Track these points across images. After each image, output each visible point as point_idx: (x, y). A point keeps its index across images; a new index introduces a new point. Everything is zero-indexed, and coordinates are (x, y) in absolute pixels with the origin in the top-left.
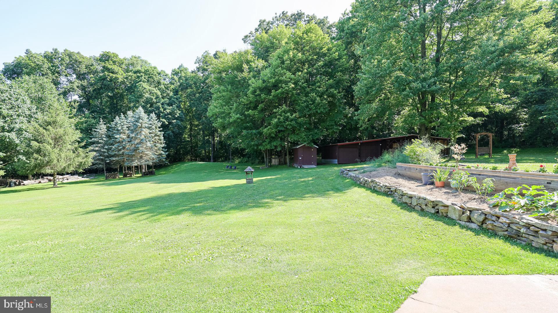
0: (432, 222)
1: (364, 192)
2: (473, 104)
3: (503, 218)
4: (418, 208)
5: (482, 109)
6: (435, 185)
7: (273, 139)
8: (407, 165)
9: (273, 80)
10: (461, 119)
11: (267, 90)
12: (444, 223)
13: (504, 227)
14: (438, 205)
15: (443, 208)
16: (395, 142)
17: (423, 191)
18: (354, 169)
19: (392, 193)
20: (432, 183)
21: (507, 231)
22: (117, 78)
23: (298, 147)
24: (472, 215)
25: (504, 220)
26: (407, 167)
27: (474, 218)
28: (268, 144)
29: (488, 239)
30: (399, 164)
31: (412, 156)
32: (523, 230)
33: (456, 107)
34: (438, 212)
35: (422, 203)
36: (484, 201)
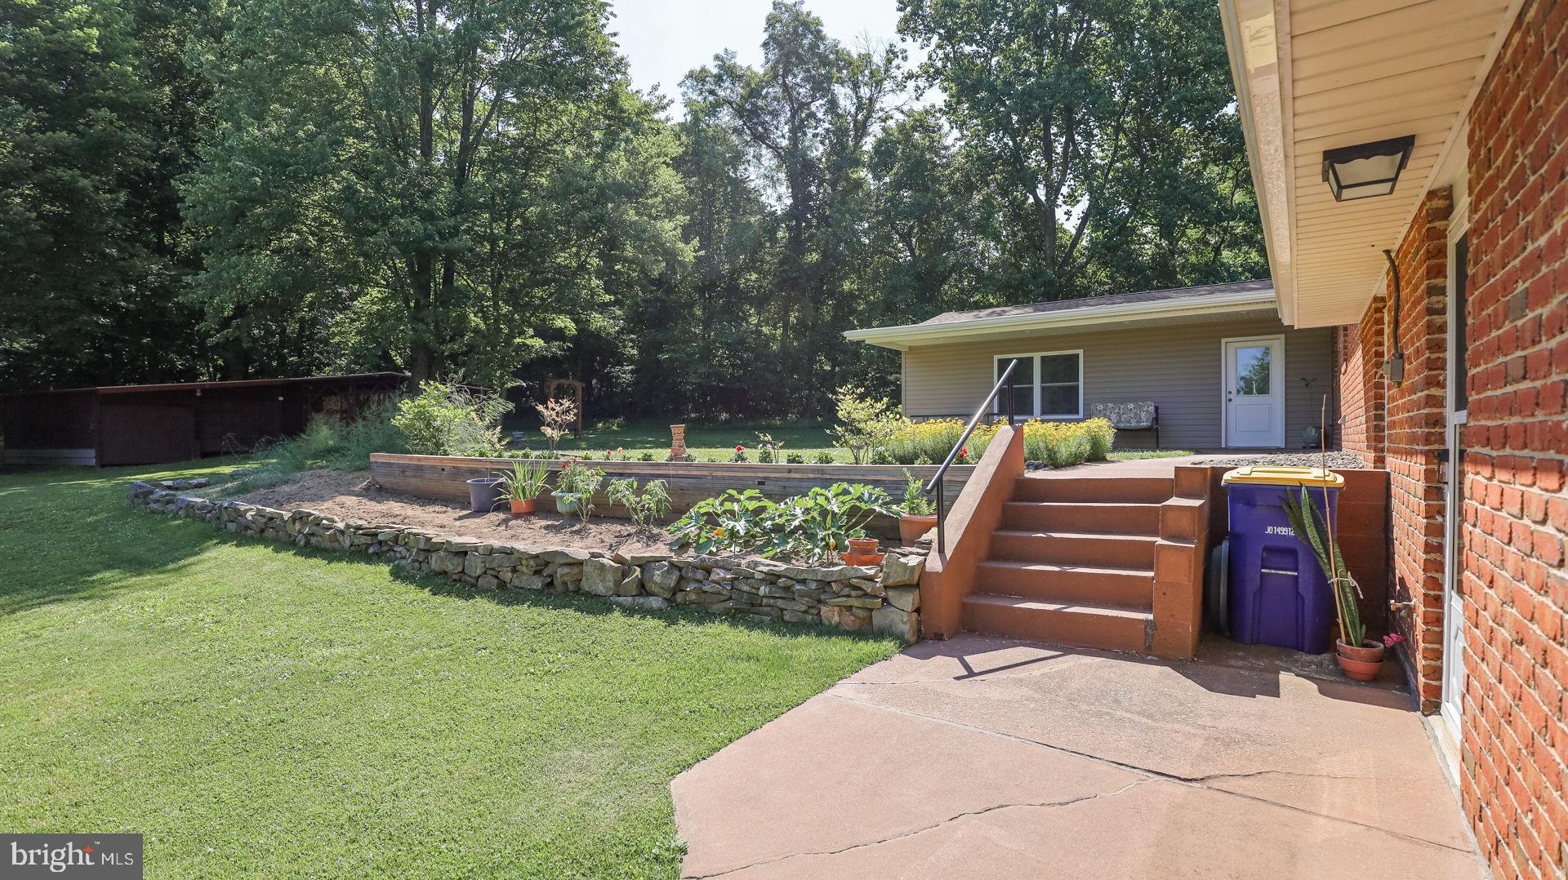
0: (546, 615)
1: (272, 560)
2: (544, 307)
3: (718, 571)
4: (489, 582)
5: (563, 322)
6: (510, 509)
8: (411, 459)
10: (518, 340)
12: (578, 609)
13: (725, 592)
14: (549, 563)
15: (566, 570)
16: (330, 393)
17: (485, 530)
18: (195, 482)
19: (385, 548)
20: (503, 507)
21: (730, 598)
24: (647, 575)
25: (722, 575)
26: (408, 466)
27: (655, 583)
29: (700, 629)
30: (379, 457)
31: (420, 430)
32: (763, 590)
33: (505, 309)
34: (551, 584)
35: (499, 566)
36: (654, 539)
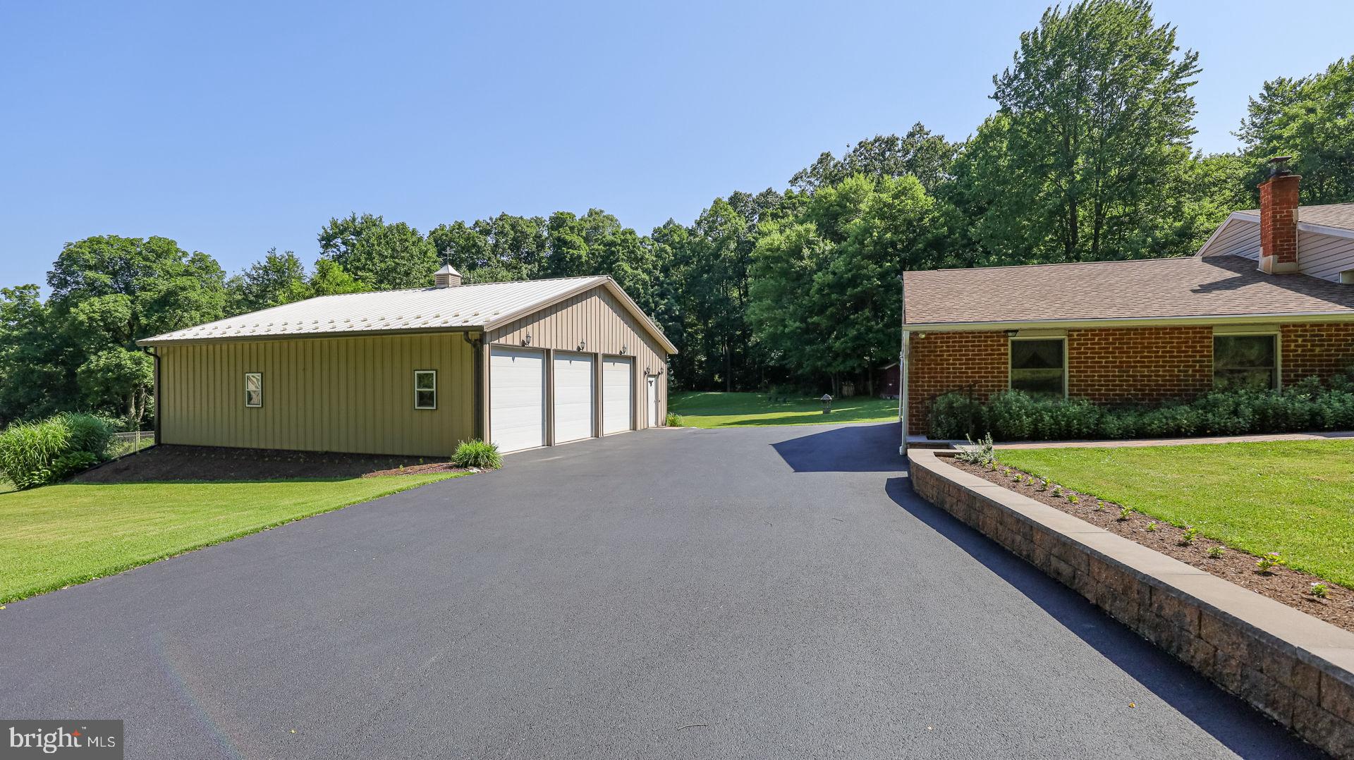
7: (847, 356)
9: (849, 275)
11: (839, 285)
22: (580, 257)
23: (886, 368)
28: (841, 364)
